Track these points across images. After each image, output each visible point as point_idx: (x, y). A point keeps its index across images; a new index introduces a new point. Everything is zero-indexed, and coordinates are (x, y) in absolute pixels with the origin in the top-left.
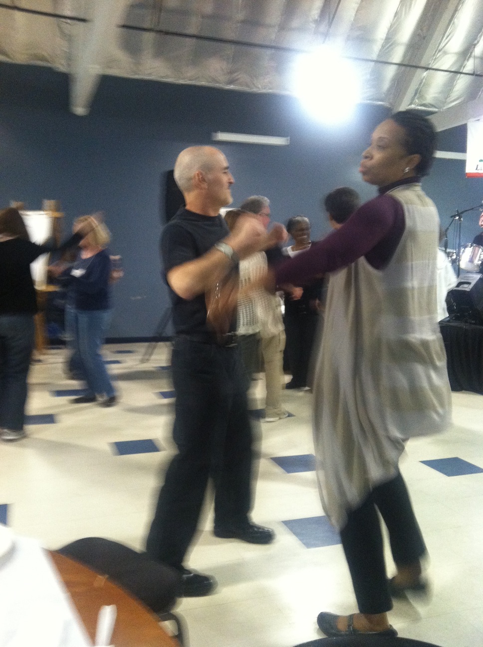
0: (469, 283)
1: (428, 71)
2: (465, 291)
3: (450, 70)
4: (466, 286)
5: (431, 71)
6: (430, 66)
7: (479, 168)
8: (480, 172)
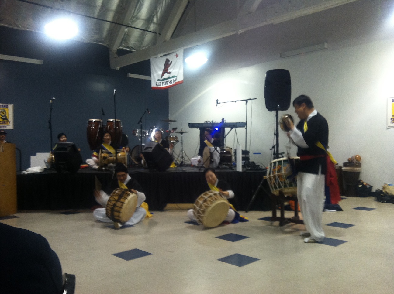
1: (128, 28)
2: (149, 152)
3: (141, 28)
4: (150, 149)
5: (130, 28)
6: (129, 25)
7: (158, 84)
8: (159, 86)
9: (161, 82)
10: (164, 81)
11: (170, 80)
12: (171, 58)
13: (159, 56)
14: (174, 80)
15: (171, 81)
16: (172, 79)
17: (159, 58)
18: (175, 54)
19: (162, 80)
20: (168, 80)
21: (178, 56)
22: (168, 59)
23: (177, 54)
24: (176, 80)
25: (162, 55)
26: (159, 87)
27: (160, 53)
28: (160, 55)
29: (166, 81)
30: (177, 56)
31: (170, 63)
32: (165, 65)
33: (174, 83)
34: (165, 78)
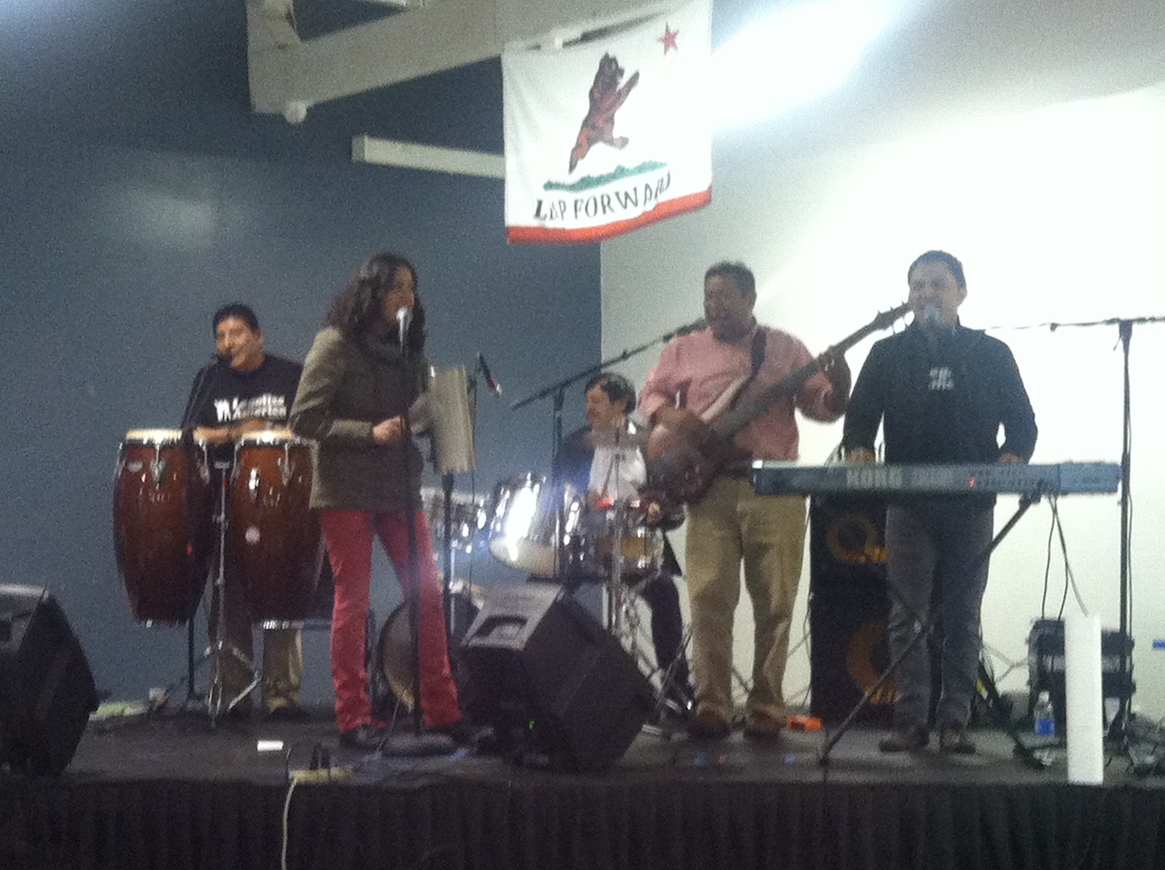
0: (521, 621)
2: (505, 653)
4: (510, 630)
7: (545, 210)
8: (550, 224)
9: (570, 197)
10: (586, 195)
11: (622, 185)
12: (632, 52)
13: (558, 42)
14: (647, 186)
15: (632, 194)
16: (639, 181)
17: (556, 52)
18: (658, 29)
19: (573, 188)
20: (609, 189)
21: (677, 41)
22: (614, 60)
23: (672, 30)
24: (660, 189)
25: (575, 33)
26: (555, 231)
27: (564, 22)
28: (559, 37)
29: (597, 192)
30: (669, 40)
31: (623, 82)
32: (597, 95)
33: (650, 206)
34: (595, 174)
